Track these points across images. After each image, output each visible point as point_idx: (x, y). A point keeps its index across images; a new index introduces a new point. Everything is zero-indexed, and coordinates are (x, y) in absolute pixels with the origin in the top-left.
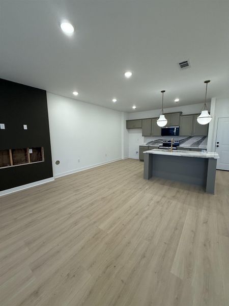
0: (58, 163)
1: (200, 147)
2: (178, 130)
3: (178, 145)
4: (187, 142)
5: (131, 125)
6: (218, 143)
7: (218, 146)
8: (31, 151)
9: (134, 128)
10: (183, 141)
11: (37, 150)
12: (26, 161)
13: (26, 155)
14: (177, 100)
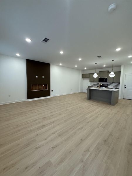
0: (52, 91)
1: (118, 88)
2: (106, 79)
3: (107, 86)
4: (111, 85)
5: (84, 76)
6: (126, 86)
7: (125, 87)
8: (44, 86)
9: (86, 78)
10: (109, 85)
11: (46, 85)
12: (42, 89)
13: (42, 87)
14: (104, 66)
